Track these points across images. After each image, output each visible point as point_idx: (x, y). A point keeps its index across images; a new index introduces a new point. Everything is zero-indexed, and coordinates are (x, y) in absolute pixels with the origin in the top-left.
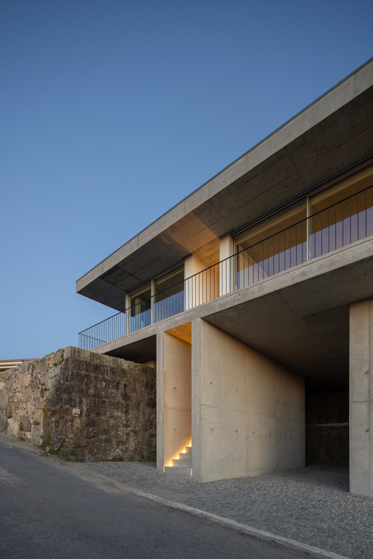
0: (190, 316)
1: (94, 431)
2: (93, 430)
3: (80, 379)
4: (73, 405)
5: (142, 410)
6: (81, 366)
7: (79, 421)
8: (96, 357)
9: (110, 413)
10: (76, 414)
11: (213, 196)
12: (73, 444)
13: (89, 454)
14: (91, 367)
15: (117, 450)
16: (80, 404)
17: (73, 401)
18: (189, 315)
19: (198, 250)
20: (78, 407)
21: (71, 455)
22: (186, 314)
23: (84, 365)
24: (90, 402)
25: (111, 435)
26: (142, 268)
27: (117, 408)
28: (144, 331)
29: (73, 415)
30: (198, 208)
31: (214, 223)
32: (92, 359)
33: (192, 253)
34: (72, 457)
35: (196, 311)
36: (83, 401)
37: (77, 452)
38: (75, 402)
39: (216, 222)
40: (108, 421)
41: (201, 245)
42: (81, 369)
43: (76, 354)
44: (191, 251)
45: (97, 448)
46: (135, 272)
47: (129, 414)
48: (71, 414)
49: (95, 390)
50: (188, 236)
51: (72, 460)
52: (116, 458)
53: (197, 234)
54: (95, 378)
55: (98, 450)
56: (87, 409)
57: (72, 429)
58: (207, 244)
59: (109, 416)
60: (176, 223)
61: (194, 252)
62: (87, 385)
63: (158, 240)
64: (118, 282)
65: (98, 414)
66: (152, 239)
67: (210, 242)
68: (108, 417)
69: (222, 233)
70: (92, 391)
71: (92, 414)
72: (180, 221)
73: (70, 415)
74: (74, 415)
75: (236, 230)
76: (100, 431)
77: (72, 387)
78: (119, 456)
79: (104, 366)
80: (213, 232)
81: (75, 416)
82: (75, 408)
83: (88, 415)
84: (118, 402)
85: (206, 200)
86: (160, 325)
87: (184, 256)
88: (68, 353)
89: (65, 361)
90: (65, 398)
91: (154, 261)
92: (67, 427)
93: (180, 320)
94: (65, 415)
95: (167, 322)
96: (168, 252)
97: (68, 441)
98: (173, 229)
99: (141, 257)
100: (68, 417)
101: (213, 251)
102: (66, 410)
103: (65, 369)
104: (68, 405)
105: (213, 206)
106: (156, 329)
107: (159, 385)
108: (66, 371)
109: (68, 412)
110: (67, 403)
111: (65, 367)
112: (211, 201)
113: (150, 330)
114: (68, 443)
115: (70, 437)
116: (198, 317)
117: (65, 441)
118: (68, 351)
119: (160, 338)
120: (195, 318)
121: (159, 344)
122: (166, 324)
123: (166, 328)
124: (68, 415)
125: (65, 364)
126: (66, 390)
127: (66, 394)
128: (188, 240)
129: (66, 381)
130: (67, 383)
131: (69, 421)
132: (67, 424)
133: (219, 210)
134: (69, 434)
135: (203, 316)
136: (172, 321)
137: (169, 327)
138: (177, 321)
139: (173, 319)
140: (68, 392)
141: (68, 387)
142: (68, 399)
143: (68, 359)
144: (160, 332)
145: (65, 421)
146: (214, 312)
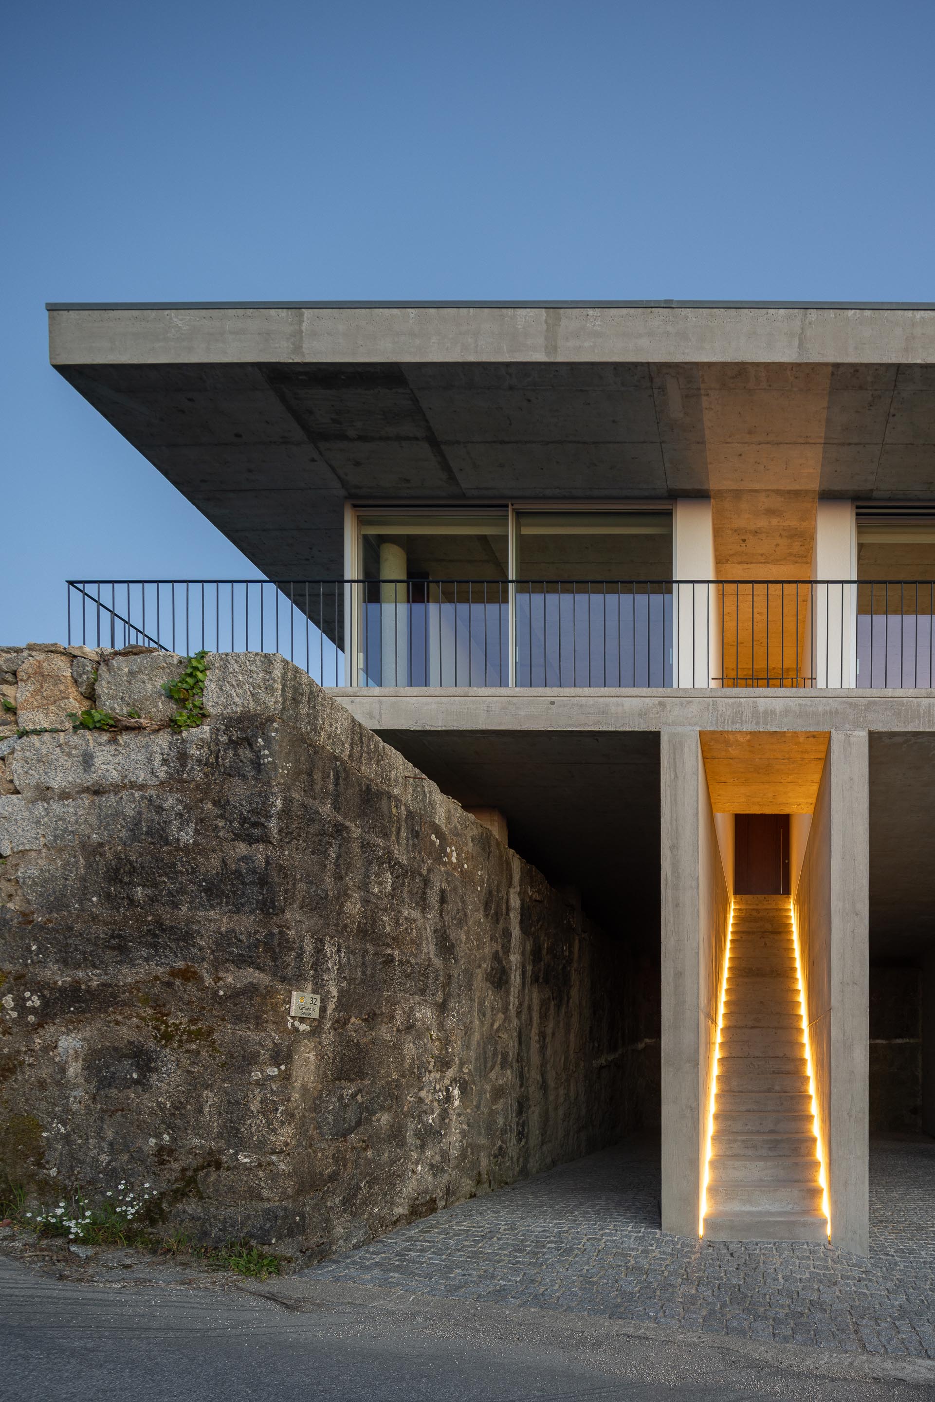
0: (825, 713)
1: (359, 1097)
2: (354, 1096)
3: (316, 839)
4: (289, 971)
5: (479, 998)
6: (317, 776)
7: (312, 1056)
8: (368, 746)
9: (404, 1013)
10: (302, 1020)
11: (919, 361)
12: (289, 1176)
13: (345, 1211)
14: (350, 791)
15: (419, 1168)
16: (316, 970)
17: (290, 949)
18: (820, 709)
19: (738, 494)
20: (310, 986)
21: (279, 1238)
22: (807, 701)
23: (328, 777)
24: (349, 959)
25: (406, 1109)
26: (503, 442)
27: (422, 992)
28: (591, 701)
29: (289, 1026)
30: (856, 369)
31: (850, 444)
32: (356, 755)
33: (712, 494)
34: (286, 1249)
35: (851, 704)
36: (325, 956)
37: (303, 1217)
38: (300, 956)
39: (856, 444)
40: (398, 1047)
41: (757, 486)
42: (317, 787)
43: (304, 710)
44: (713, 485)
45: (368, 1178)
46: (458, 442)
47: (448, 1016)
48: (280, 1022)
49: (365, 901)
50: (750, 433)
51: (289, 1260)
52: (417, 1202)
53: (778, 444)
54: (366, 846)
55: (370, 1184)
56: (342, 993)
57: (289, 1100)
58: (778, 492)
59: (402, 1023)
60: (758, 364)
61: (720, 494)
62: (339, 877)
63: (651, 379)
64: (343, 437)
65: (371, 1019)
66: (636, 365)
67: (789, 492)
68: (399, 1030)
69: (837, 487)
70: (353, 908)
71: (353, 1020)
72: (775, 370)
73: (271, 1027)
74: (293, 1024)
75: (876, 499)
76: (378, 1097)
77: (286, 876)
78: (426, 1193)
79: (390, 796)
80: (822, 465)
81: (297, 1030)
82: (299, 989)
83: (340, 1024)
84: (426, 963)
85: (894, 360)
86: (682, 704)
87: (681, 489)
88: (259, 687)
89: (224, 727)
90: (219, 929)
91: (570, 442)
92: (251, 1087)
93: (778, 711)
94: (220, 1025)
95: (719, 702)
96: (644, 442)
97: (260, 1165)
98: (733, 378)
99: (537, 398)
100: (253, 1036)
101: (770, 522)
102: (235, 994)
103: (225, 768)
104: (257, 971)
105: (894, 390)
106: (657, 713)
107: (674, 924)
108: (228, 779)
109: (252, 1005)
110: (250, 957)
111: (226, 759)
112: (904, 374)
113: (623, 706)
114: (261, 1174)
115: (276, 1141)
116: (858, 726)
117: (226, 1165)
118: (261, 675)
119: (682, 750)
120: (847, 726)
121: (675, 771)
122: (711, 708)
123: (711, 722)
124: (259, 1023)
125: (227, 744)
126: (229, 887)
127: (238, 911)
128: (739, 445)
129: (237, 837)
130: (242, 848)
131: (264, 1055)
132: (253, 1074)
133: (894, 415)
134: (269, 1125)
135: (880, 728)
136: (740, 704)
137: (724, 722)
138: (766, 712)
139: (745, 699)
140: (253, 898)
141: (257, 873)
142: (257, 939)
143: (262, 723)
144: (679, 729)
145: (226, 1058)
146: (921, 730)
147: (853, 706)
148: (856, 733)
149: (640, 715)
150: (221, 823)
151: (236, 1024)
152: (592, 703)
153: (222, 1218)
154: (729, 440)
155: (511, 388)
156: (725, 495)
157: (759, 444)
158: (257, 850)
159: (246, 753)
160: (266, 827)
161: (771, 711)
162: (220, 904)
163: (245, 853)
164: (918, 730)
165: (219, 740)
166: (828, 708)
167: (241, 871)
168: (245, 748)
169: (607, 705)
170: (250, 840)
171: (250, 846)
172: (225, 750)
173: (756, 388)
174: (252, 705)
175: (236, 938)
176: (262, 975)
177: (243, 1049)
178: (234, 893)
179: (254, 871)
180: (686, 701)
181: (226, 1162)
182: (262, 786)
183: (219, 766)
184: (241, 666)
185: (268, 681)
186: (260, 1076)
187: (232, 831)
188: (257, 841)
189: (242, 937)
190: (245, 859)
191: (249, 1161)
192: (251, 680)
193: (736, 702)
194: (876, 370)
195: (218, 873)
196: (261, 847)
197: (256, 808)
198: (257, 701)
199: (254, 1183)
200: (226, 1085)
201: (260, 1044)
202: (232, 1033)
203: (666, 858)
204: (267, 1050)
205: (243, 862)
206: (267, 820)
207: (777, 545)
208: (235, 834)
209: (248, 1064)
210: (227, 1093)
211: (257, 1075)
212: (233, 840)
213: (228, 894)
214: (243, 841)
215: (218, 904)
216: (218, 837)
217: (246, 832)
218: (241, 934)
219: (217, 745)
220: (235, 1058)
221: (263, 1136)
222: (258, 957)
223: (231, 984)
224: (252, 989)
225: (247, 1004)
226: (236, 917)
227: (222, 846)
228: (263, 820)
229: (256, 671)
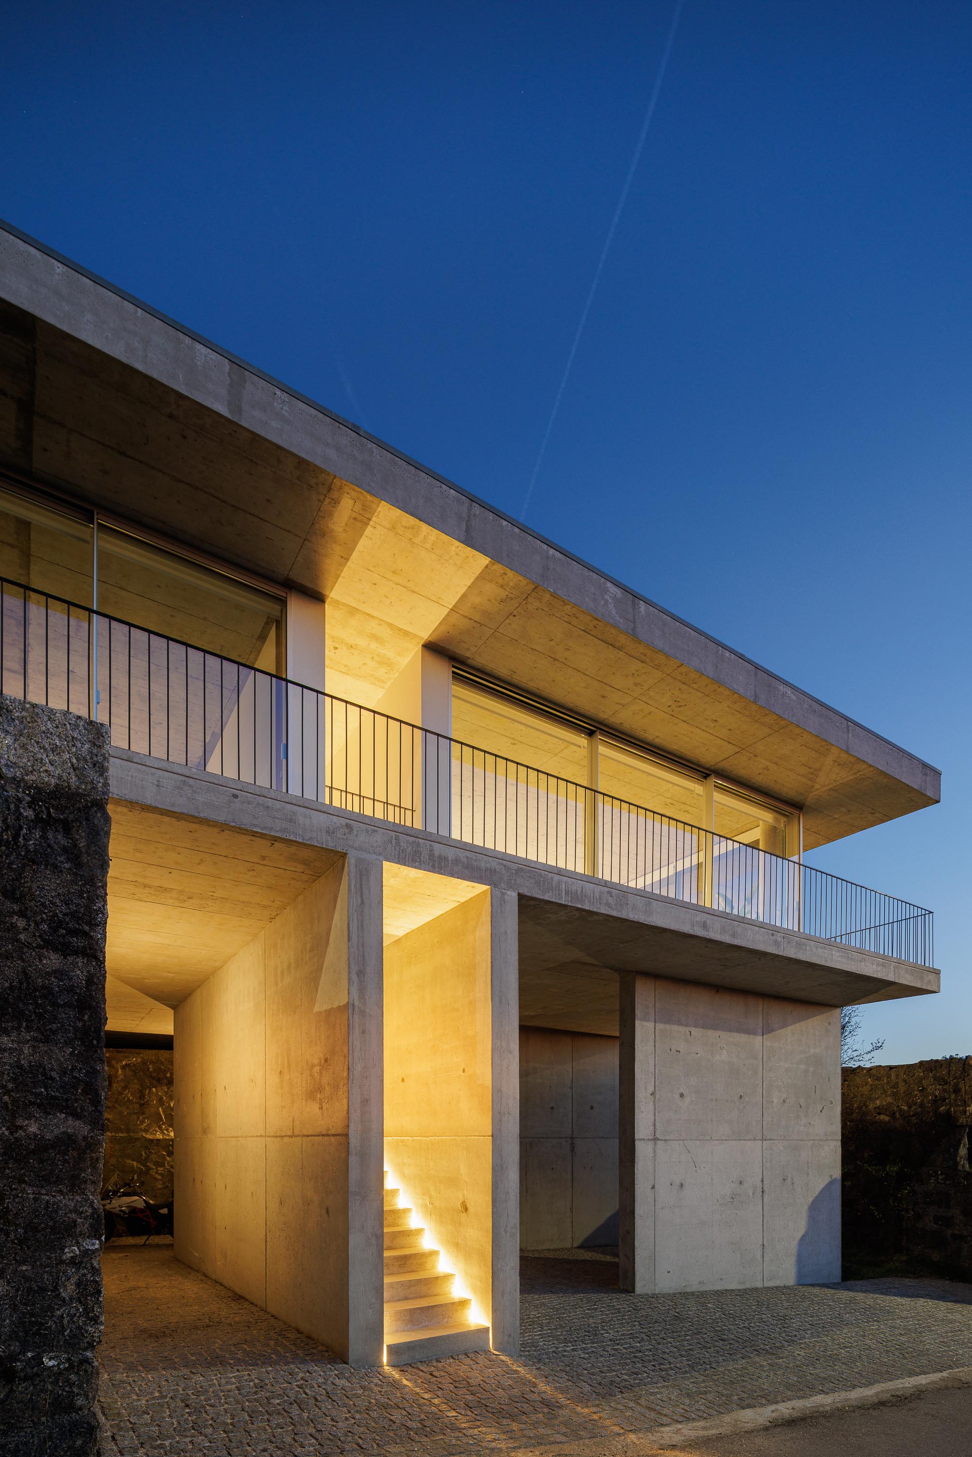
0: (486, 869)
11: (552, 590)
18: (483, 866)
22: (472, 855)
30: (506, 573)
31: (471, 619)
33: (328, 599)
35: (505, 866)
39: (476, 622)
44: (333, 593)
63: (329, 489)
69: (443, 643)
72: (444, 541)
80: (440, 625)
85: (535, 580)
86: (367, 831)
87: (301, 584)
88: (85, 760)
89: (28, 799)
90: (19, 1061)
91: (206, 492)
92: (63, 1267)
93: (450, 858)
94: (15, 1189)
95: (401, 838)
96: (288, 531)
97: (71, 1366)
98: (405, 527)
99: (196, 440)
100: (67, 1202)
101: (368, 644)
102: (42, 1147)
103: (28, 851)
104: (70, 1118)
105: (524, 600)
106: (345, 834)
107: (361, 1050)
108: (31, 867)
109: (66, 1161)
110: (67, 1100)
111: (31, 840)
112: (537, 593)
113: (310, 818)
114: (73, 1377)
115: (95, 1332)
116: (510, 887)
117: (22, 1375)
118: (87, 746)
119: (368, 878)
120: (502, 885)
121: (362, 896)
122: (394, 842)
123: (394, 856)
124: (75, 1184)
125: (32, 821)
126: (31, 1007)
127: (47, 1040)
128: (378, 576)
129: (48, 944)
130: (53, 960)
131: (83, 1225)
132: (66, 1250)
133: (514, 616)
134: (88, 1313)
135: (526, 892)
136: (419, 844)
137: (405, 858)
138: (440, 857)
139: (423, 841)
140: (70, 1025)
141: (76, 993)
142: (75, 1078)
143: (86, 807)
144: (365, 856)
145: (26, 1232)
146: (554, 900)
147: (507, 868)
148: (509, 892)
149: (328, 832)
150: (21, 923)
151: (42, 1187)
152: (278, 807)
153: (12, 1446)
154: (372, 569)
155: (171, 416)
156: (340, 606)
157: (397, 584)
158: (75, 964)
159: (58, 838)
160: (91, 937)
161: (445, 857)
162: (18, 1028)
163: (57, 966)
164: (551, 900)
165: (21, 814)
166: (488, 866)
167: (52, 989)
168: (57, 831)
169: (295, 814)
170: (65, 950)
171: (65, 958)
172: (29, 829)
173: (420, 544)
174: (74, 780)
175: (44, 1074)
176: (77, 1123)
177: (52, 1219)
178: (40, 1016)
179: (71, 990)
180: (372, 829)
181: (22, 1370)
182: (84, 885)
183: (18, 847)
184: (57, 727)
185: (97, 756)
186: (78, 1253)
187: (40, 936)
188: (76, 953)
189: (54, 1074)
190: (59, 974)
191: (56, 1363)
192: (74, 750)
193: (415, 842)
194: (520, 581)
195: (11, 988)
196: (80, 961)
197: (76, 911)
198: (81, 777)
199: (64, 1390)
200: (24, 1268)
201: (75, 1211)
202: (34, 1199)
203: (353, 983)
204: (85, 1218)
205: (55, 977)
206: (91, 929)
207: (364, 664)
208: (43, 940)
209: (60, 1238)
210: (27, 1279)
211: (71, 1251)
212: (39, 947)
213: (31, 1016)
214: (55, 950)
215: (13, 1028)
216: (18, 940)
217: (61, 939)
218: (52, 1070)
219: (18, 819)
220: (40, 1231)
221: (80, 1328)
222: (76, 1100)
223: (36, 1135)
224: (66, 1141)
225: (59, 1160)
226: (43, 1048)
227: (24, 953)
228: (87, 928)
229: (80, 740)
